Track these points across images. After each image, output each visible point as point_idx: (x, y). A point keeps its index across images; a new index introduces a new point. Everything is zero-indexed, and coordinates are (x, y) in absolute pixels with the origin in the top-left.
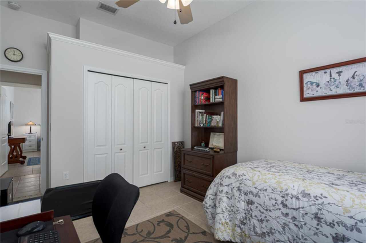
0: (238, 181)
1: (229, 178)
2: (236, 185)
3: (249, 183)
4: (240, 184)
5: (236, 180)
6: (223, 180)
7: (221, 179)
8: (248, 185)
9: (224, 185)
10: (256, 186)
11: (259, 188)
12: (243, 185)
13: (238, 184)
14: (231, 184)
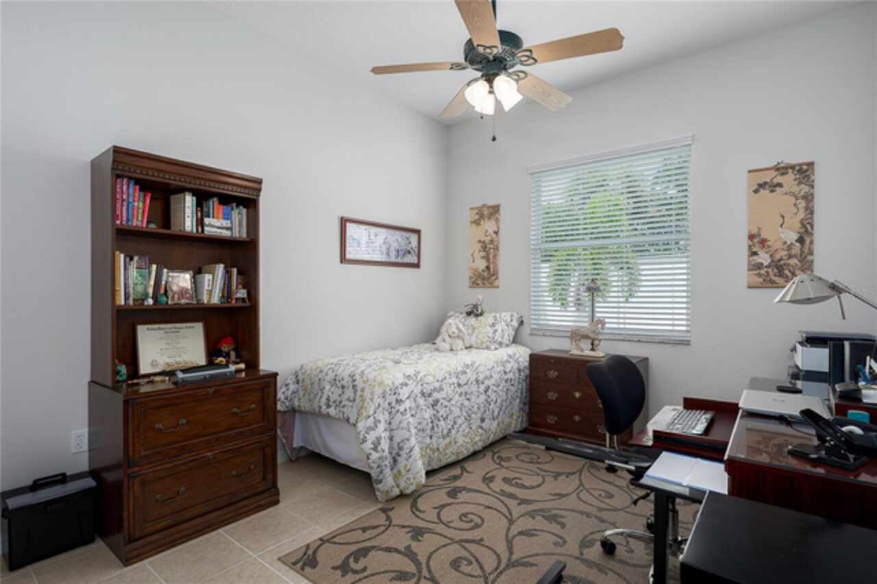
0: (418, 383)
1: (406, 385)
2: (417, 390)
3: (429, 379)
4: (422, 385)
5: (415, 384)
6: (399, 394)
7: (395, 394)
8: (430, 382)
9: (404, 399)
10: (437, 378)
11: (440, 379)
12: (425, 385)
13: (419, 388)
14: (412, 391)
